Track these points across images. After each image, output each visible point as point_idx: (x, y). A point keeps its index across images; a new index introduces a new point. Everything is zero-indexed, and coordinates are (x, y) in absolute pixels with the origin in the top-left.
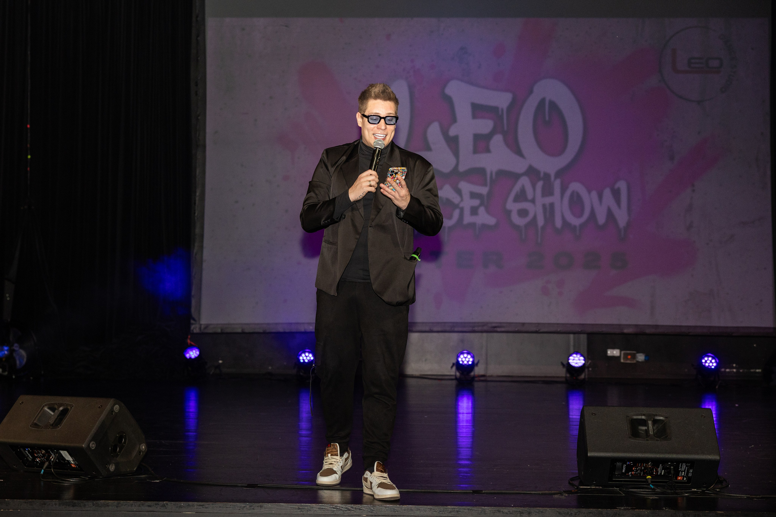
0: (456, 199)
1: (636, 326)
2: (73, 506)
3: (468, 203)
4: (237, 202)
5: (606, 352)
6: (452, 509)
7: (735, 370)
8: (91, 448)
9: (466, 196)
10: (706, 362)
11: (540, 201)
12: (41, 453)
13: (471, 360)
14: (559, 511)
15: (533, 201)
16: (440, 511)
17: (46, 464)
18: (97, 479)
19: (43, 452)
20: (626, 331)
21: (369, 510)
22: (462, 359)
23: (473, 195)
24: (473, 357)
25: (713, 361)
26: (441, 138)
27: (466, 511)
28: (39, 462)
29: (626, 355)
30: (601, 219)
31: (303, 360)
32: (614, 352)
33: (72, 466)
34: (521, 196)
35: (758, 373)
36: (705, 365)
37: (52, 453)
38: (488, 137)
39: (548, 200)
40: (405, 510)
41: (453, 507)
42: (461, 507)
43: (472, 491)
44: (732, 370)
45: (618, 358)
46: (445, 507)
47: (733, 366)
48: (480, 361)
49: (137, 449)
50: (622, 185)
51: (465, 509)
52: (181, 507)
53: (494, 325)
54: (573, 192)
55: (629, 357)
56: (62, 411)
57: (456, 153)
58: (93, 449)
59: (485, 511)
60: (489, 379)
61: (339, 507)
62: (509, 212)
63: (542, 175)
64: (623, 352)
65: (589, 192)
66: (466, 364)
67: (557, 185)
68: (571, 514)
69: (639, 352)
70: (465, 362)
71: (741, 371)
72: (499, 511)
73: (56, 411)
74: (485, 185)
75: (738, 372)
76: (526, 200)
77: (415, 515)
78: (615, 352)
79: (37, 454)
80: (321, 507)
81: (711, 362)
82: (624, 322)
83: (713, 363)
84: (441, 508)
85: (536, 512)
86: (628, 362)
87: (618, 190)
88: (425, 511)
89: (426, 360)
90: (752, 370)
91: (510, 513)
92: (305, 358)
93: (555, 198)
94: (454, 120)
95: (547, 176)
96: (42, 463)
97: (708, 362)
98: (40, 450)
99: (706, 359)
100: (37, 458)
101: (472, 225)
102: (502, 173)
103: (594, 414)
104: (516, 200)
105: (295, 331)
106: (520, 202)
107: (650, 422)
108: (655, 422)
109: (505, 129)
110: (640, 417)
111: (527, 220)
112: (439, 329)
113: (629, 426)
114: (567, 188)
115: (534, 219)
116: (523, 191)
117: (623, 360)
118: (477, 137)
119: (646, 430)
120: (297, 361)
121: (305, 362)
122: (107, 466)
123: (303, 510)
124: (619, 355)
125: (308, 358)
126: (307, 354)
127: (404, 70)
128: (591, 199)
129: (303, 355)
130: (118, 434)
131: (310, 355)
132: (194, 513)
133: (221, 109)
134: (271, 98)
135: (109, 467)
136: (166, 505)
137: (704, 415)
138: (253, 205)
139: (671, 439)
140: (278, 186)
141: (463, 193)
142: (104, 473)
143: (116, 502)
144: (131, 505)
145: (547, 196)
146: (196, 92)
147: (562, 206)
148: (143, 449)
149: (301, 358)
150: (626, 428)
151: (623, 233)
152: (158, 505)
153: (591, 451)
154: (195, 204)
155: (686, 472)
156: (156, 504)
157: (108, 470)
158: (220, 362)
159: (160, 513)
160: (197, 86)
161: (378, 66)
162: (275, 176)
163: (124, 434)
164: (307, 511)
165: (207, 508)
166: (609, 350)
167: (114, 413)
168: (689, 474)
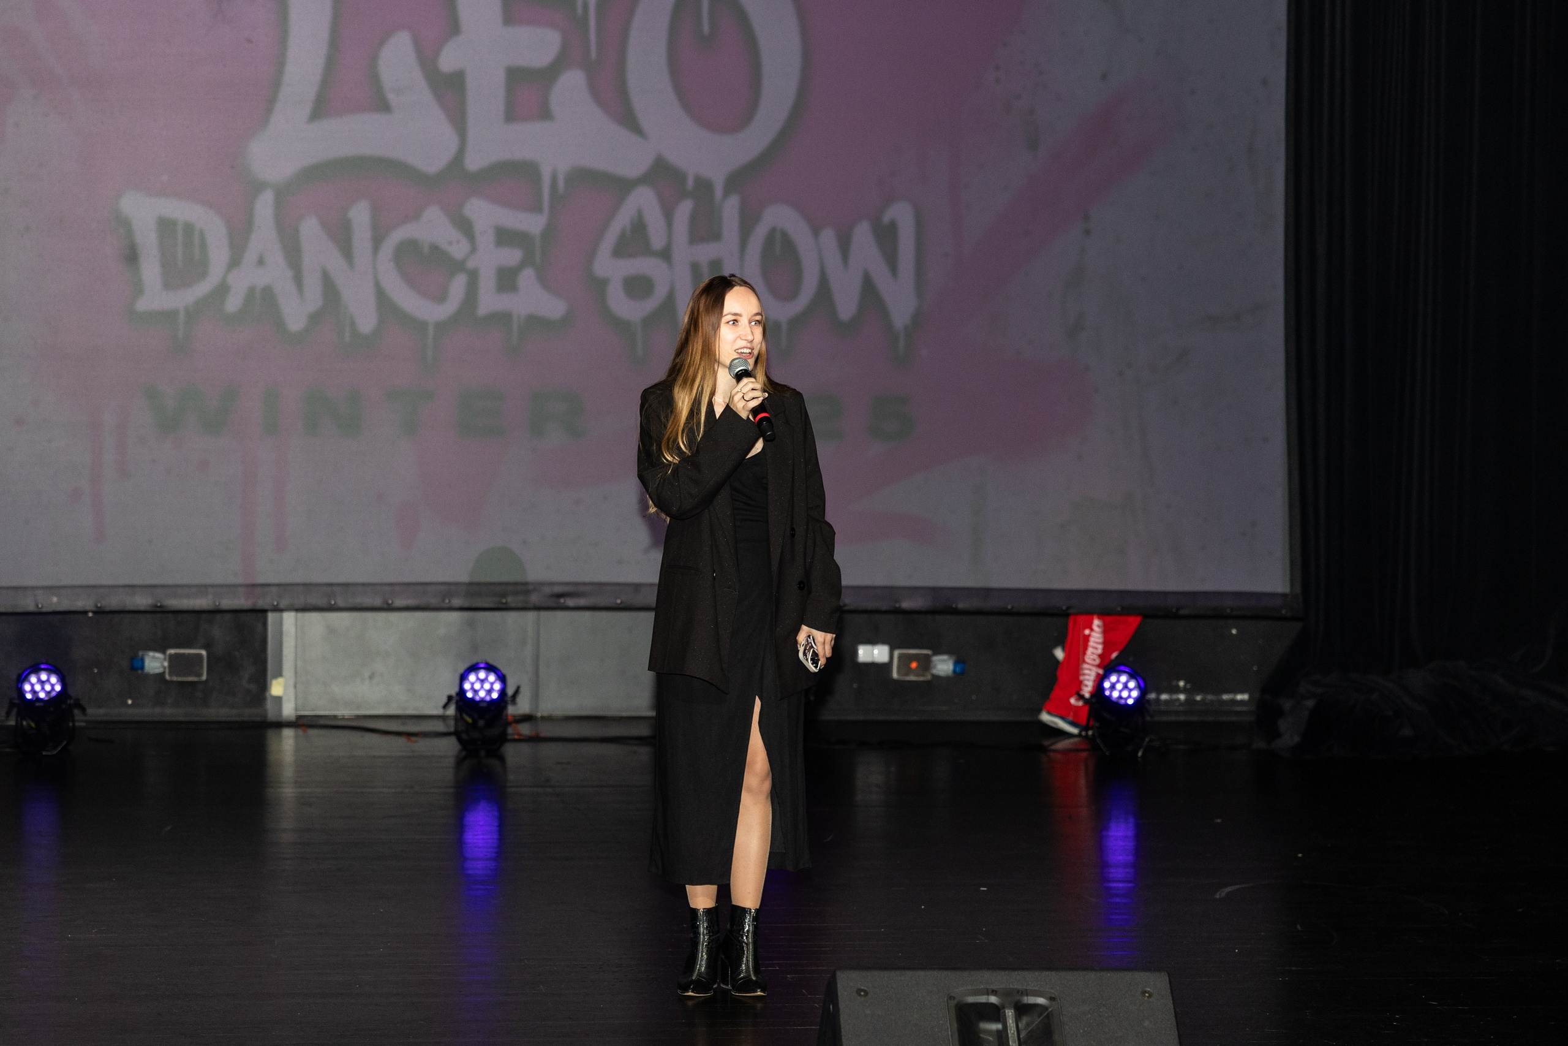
0: (458, 249)
1: (935, 591)
3: (490, 258)
5: (855, 653)
7: (1182, 697)
10: (1113, 687)
11: (684, 253)
13: (497, 686)
15: (666, 254)
20: (906, 605)
22: (472, 684)
23: (505, 237)
24: (502, 678)
25: (1132, 684)
26: (417, 74)
29: (905, 660)
30: (846, 305)
31: (34, 692)
32: (873, 653)
34: (635, 241)
35: (1242, 702)
36: (1111, 695)
38: (547, 76)
39: (705, 253)
44: (1174, 697)
45: (885, 667)
47: (1178, 686)
48: (522, 690)
50: (901, 214)
53: (558, 589)
54: (772, 232)
55: (914, 665)
57: (458, 119)
60: (546, 730)
62: (600, 286)
63: (690, 182)
64: (896, 653)
65: (816, 231)
66: (482, 700)
67: (730, 209)
69: (937, 652)
70: (482, 694)
71: (1198, 698)
74: (536, 208)
75: (1189, 702)
76: (646, 250)
78: (876, 652)
81: (1125, 686)
82: (901, 581)
83: (1130, 690)
86: (912, 678)
87: (893, 227)
89: (371, 677)
90: (1225, 697)
92: (38, 687)
93: (727, 248)
94: (453, 28)
95: (704, 186)
97: (1119, 686)
99: (1113, 678)
101: (501, 319)
102: (584, 178)
103: (862, 993)
104: (621, 250)
105: (10, 610)
106: (631, 255)
107: (1010, 1013)
108: (1022, 1010)
109: (593, 54)
110: (983, 999)
111: (650, 305)
112: (411, 602)
113: (955, 1025)
114: (757, 219)
115: (670, 301)
116: (639, 227)
117: (899, 672)
118: (516, 77)
119: (998, 1031)
120: (15, 695)
121: (39, 700)
124: (887, 660)
125: (47, 687)
126: (44, 675)
128: (819, 252)
129: (33, 679)
131: (53, 679)
137: (1148, 989)
141: (477, 230)
145: (702, 241)
147: (742, 268)
149: (27, 687)
150: (949, 1029)
151: (902, 341)
166: (861, 648)
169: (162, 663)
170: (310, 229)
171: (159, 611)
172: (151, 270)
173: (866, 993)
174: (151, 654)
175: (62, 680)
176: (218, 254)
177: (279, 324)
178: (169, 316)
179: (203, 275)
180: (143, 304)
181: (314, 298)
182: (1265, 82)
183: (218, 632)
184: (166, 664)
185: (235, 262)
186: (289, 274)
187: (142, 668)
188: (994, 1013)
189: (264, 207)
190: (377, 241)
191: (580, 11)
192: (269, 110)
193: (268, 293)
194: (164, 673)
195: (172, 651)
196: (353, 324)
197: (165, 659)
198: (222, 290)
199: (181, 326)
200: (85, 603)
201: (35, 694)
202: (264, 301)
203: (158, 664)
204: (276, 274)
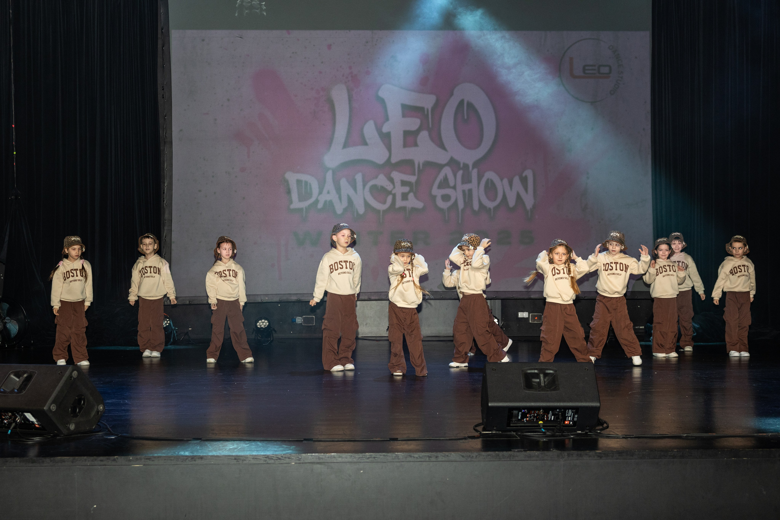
0: (389, 187)
2: (33, 463)
3: (399, 190)
4: (200, 191)
5: (518, 315)
6: (370, 455)
8: (52, 410)
9: (398, 184)
11: (460, 187)
12: (8, 416)
14: (462, 454)
15: (454, 188)
16: (359, 458)
17: (14, 425)
18: (58, 437)
19: (10, 414)
20: (532, 297)
21: (298, 459)
23: (404, 183)
26: (376, 133)
27: (382, 457)
28: (7, 423)
29: (533, 317)
30: (512, 202)
32: (523, 315)
33: (35, 426)
34: (445, 183)
37: (18, 414)
38: (415, 133)
39: (467, 187)
40: (328, 457)
41: (370, 454)
42: (377, 454)
43: (390, 438)
45: (527, 319)
46: (364, 454)
49: (96, 409)
50: (529, 173)
51: (381, 455)
52: (130, 461)
54: (488, 180)
55: (536, 318)
56: (26, 377)
57: (389, 146)
58: (54, 410)
59: (398, 456)
61: (271, 456)
62: (434, 198)
63: (462, 165)
64: (531, 314)
65: (502, 180)
67: (474, 173)
68: (473, 456)
72: (411, 456)
73: (21, 378)
74: (414, 175)
76: (448, 187)
77: (337, 461)
79: (4, 416)
84: (361, 455)
85: (442, 456)
86: (536, 322)
87: (526, 177)
88: (346, 458)
89: (366, 325)
91: (420, 458)
93: (473, 185)
94: (387, 119)
95: (466, 166)
96: (10, 424)
98: (7, 413)
100: (5, 420)
101: (403, 209)
102: (428, 164)
104: (440, 187)
105: (253, 302)
106: (443, 188)
107: (542, 376)
108: (546, 375)
109: (430, 126)
110: (533, 371)
111: (449, 204)
112: (377, 298)
113: (524, 379)
114: (483, 176)
115: (456, 203)
116: (446, 179)
117: (531, 321)
118: (407, 133)
119: (538, 382)
120: (254, 327)
121: (262, 328)
122: (67, 425)
123: (239, 460)
124: (528, 317)
125: (264, 324)
126: (263, 320)
127: (343, 76)
128: (503, 186)
129: (260, 321)
130: (77, 397)
131: (266, 321)
132: (142, 465)
133: (185, 110)
134: (228, 100)
135: (69, 427)
136: (116, 459)
137: (587, 368)
138: (215, 193)
139: (559, 389)
140: (236, 177)
141: (395, 181)
142: (65, 432)
143: (71, 458)
144: (86, 460)
145: (466, 183)
146: (163, 95)
147: (478, 192)
148: (101, 409)
149: (258, 324)
150: (522, 380)
151: (529, 213)
152: (109, 459)
153: (492, 402)
154: (164, 193)
155: (572, 417)
156: (107, 459)
157: (69, 429)
158: (190, 329)
159: (111, 466)
160: (163, 89)
161: (320, 72)
162: (233, 168)
163: (83, 397)
164: (243, 461)
165: (153, 461)
166: (519, 313)
167: (72, 378)
168: (575, 418)
170: (344, 182)
172: (295, 196)
173: (495, 370)
174: (298, 317)
175: (269, 322)
176: (315, 191)
177: (334, 212)
178: (300, 210)
179: (311, 197)
180: (292, 207)
181: (345, 204)
182: (644, 129)
183: (318, 310)
184: (302, 320)
185: (320, 193)
186: (337, 196)
187: (295, 322)
188: (537, 376)
189: (329, 175)
190: (364, 186)
191: (426, 113)
192: (330, 146)
194: (302, 323)
195: (304, 316)
196: (357, 211)
197: (302, 319)
198: (317, 201)
199: (304, 213)
200: (276, 299)
201: (261, 326)
202: (329, 205)
203: (300, 320)
204: (333, 196)
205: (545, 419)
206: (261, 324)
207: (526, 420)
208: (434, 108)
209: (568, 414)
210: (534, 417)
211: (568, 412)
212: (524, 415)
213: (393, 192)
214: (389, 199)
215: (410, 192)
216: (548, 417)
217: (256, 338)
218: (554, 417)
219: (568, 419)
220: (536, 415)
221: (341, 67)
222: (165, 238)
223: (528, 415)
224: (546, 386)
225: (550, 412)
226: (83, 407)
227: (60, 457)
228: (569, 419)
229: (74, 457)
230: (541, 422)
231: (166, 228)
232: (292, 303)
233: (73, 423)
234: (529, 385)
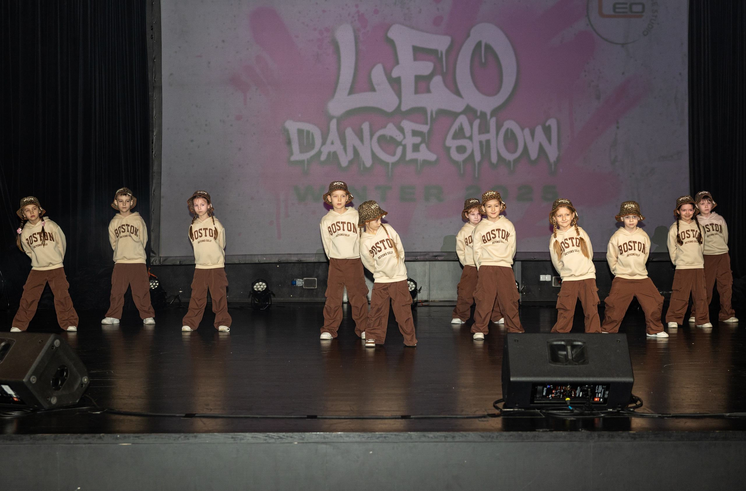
0: (399, 137)
3: (410, 141)
4: (192, 141)
5: (539, 278)
6: (380, 435)
8: (32, 382)
9: (408, 134)
11: (477, 138)
13: (414, 287)
14: (481, 434)
15: (470, 138)
16: (368, 438)
18: (39, 412)
21: (301, 438)
23: (415, 133)
24: (415, 283)
26: (385, 79)
27: (393, 436)
30: (534, 154)
32: (544, 278)
33: (14, 399)
34: (460, 134)
38: (429, 78)
39: (484, 137)
40: (334, 437)
41: (380, 433)
42: (388, 433)
43: (401, 416)
45: (549, 283)
46: (373, 433)
48: (422, 287)
49: (79, 382)
50: (552, 123)
51: (392, 435)
52: (117, 438)
53: (435, 254)
54: (507, 130)
56: (4, 346)
57: (399, 94)
58: (34, 383)
60: (431, 304)
62: (448, 149)
63: (479, 114)
64: (554, 277)
65: (523, 129)
67: (493, 123)
68: (493, 437)
72: (425, 436)
74: (427, 124)
76: (464, 137)
77: (345, 441)
78: (547, 278)
80: (254, 436)
85: (460, 436)
87: (549, 127)
88: (354, 437)
91: (435, 438)
93: (491, 136)
94: (397, 62)
95: (483, 115)
101: (414, 161)
102: (442, 112)
103: (516, 341)
104: (454, 137)
105: (249, 262)
106: (459, 139)
107: (569, 348)
108: (573, 347)
109: (445, 70)
110: (559, 343)
111: (465, 156)
113: (549, 351)
114: (502, 125)
115: (472, 155)
116: (461, 129)
117: (554, 284)
118: (418, 79)
119: (565, 355)
120: (251, 290)
121: (259, 291)
122: (48, 399)
123: (236, 439)
124: (550, 280)
125: (262, 286)
126: (261, 283)
127: (349, 15)
128: (524, 136)
129: (257, 284)
130: (60, 368)
131: (264, 284)
132: (130, 444)
133: (176, 52)
134: (223, 41)
135: (51, 400)
136: (102, 437)
137: (619, 340)
138: (208, 143)
139: (588, 363)
140: (231, 125)
141: (406, 131)
142: (46, 406)
143: (53, 435)
144: (69, 438)
145: (483, 133)
146: (152, 35)
147: (497, 142)
148: (85, 382)
149: (255, 287)
150: (547, 353)
151: (553, 167)
152: (95, 437)
153: (514, 376)
154: (153, 143)
155: (602, 393)
156: (93, 437)
157: (50, 403)
158: (180, 292)
159: (97, 445)
160: (152, 29)
161: (324, 11)
162: (228, 116)
163: (66, 368)
164: (241, 440)
165: (142, 439)
166: (541, 276)
167: (54, 348)
168: (605, 395)
169: (302, 283)
170: (349, 132)
171: (300, 262)
172: (295, 147)
173: (518, 341)
174: (298, 279)
175: (267, 285)
176: (318, 141)
177: (339, 164)
178: (302, 162)
179: (313, 148)
180: (293, 158)
181: (350, 155)
182: (680, 74)
183: (320, 272)
185: (324, 143)
186: (342, 147)
187: (296, 284)
188: (563, 348)
189: (333, 124)
190: (372, 136)
191: (440, 55)
192: (335, 92)
193: (335, 153)
194: (303, 286)
195: (306, 279)
196: (364, 164)
197: (303, 281)
198: (320, 153)
199: (306, 166)
200: (275, 260)
201: (258, 289)
202: (333, 157)
203: (301, 283)
204: (338, 147)
205: (573, 395)
206: (259, 286)
207: (552, 397)
208: (448, 51)
209: (598, 390)
210: (561, 393)
211: (598, 387)
212: (549, 392)
213: (403, 143)
214: (399, 150)
215: (421, 143)
216: (576, 394)
217: (253, 301)
218: (582, 393)
219: (598, 395)
220: (562, 391)
221: (346, 5)
222: (154, 192)
223: (553, 391)
224: (574, 360)
225: (579, 388)
226: (66, 379)
227: (40, 435)
228: (600, 396)
229: (56, 434)
230: (568, 399)
231: (154, 181)
232: (292, 264)
233: (56, 396)
234: (555, 358)
